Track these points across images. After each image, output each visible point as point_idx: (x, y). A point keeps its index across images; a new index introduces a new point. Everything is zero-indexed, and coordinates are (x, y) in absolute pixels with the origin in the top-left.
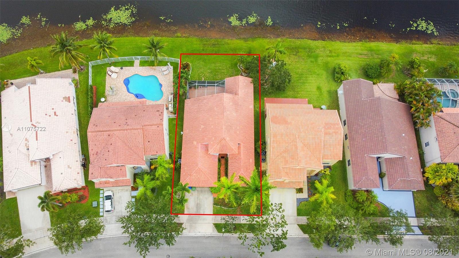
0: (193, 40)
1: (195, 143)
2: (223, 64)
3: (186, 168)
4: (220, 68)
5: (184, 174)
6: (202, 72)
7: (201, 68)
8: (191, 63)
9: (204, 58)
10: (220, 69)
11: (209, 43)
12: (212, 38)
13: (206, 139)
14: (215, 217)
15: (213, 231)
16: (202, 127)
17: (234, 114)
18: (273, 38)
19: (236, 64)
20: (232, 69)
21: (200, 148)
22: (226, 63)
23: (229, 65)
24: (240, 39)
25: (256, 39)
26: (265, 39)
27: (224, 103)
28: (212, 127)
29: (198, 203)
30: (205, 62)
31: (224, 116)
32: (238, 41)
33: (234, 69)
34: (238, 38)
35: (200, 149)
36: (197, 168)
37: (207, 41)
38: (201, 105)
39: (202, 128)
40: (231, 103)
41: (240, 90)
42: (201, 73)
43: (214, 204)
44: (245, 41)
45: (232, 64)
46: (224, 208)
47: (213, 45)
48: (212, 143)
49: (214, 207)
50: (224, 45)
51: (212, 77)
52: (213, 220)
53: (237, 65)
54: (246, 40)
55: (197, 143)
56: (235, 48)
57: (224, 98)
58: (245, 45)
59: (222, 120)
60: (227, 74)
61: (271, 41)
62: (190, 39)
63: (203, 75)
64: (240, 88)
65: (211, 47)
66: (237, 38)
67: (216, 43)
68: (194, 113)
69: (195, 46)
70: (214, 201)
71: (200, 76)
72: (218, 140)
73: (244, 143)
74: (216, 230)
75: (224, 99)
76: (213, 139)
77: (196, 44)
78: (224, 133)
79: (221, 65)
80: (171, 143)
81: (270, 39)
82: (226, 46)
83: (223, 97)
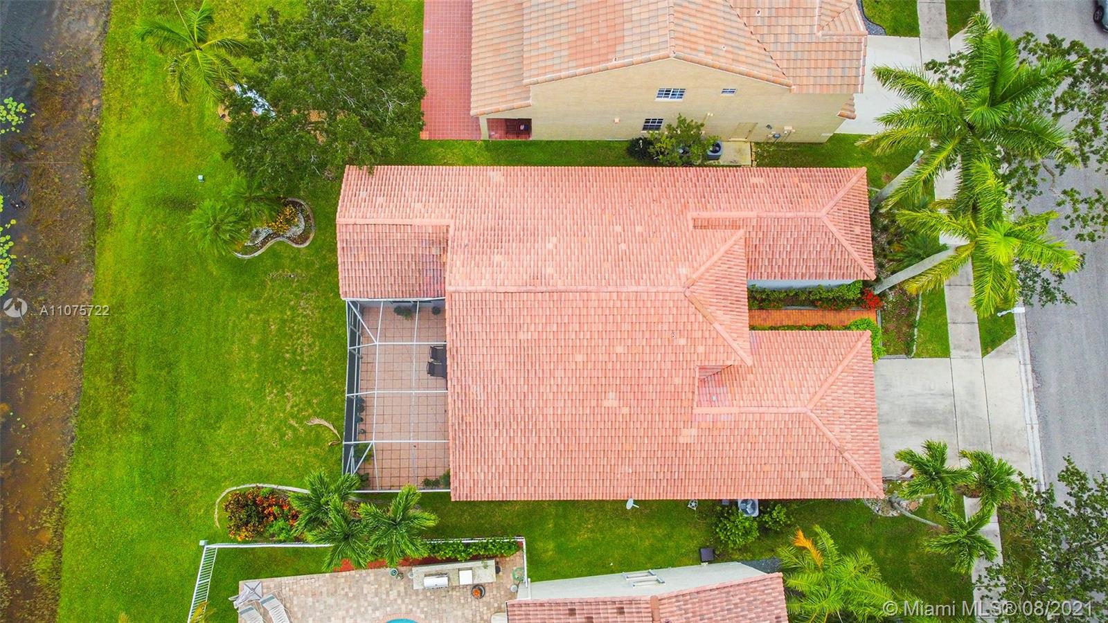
0: (78, 485)
1: (688, 435)
2: (235, 325)
3: (805, 475)
4: (254, 342)
5: (829, 481)
6: (277, 429)
7: (253, 435)
8: (220, 489)
9: (193, 422)
10: (264, 343)
11: (104, 404)
12: (79, 390)
13: (677, 381)
14: (958, 347)
15: (1011, 354)
16: (611, 401)
17: (550, 246)
18: (99, 98)
19: (240, 268)
20: (263, 284)
21: (714, 410)
22: (228, 315)
23: (243, 301)
24: (92, 248)
25: (100, 174)
26: (103, 134)
27: (502, 289)
28: (619, 349)
29: (911, 423)
30: (219, 417)
31: (573, 288)
32: (107, 260)
33: (265, 273)
34: (84, 258)
35: (724, 410)
36: (811, 421)
37: (96, 414)
38: (492, 411)
39: (616, 404)
40: (497, 258)
41: (416, 222)
42: (282, 436)
43: (908, 352)
44: (108, 224)
45: (235, 287)
46: (919, 313)
47: (117, 380)
48: (701, 349)
49: (918, 355)
50: (122, 329)
51: (304, 381)
52: (970, 357)
53: (243, 260)
54: (99, 223)
55: (689, 422)
56: (143, 275)
57: (473, 289)
58: (129, 227)
59: (593, 296)
60: (292, 308)
61: (119, 106)
62: (75, 502)
63: (293, 422)
64: (407, 221)
65: (133, 391)
66: (83, 267)
67: (109, 365)
68: (530, 447)
69: (119, 472)
70: (895, 352)
71: (296, 438)
72: (692, 318)
73: (685, 206)
74: (1008, 346)
75: (480, 288)
76: (682, 342)
77: (109, 466)
78: (661, 289)
79: (238, 335)
80: (650, 559)
81: (105, 113)
82: (131, 316)
83: (468, 293)
